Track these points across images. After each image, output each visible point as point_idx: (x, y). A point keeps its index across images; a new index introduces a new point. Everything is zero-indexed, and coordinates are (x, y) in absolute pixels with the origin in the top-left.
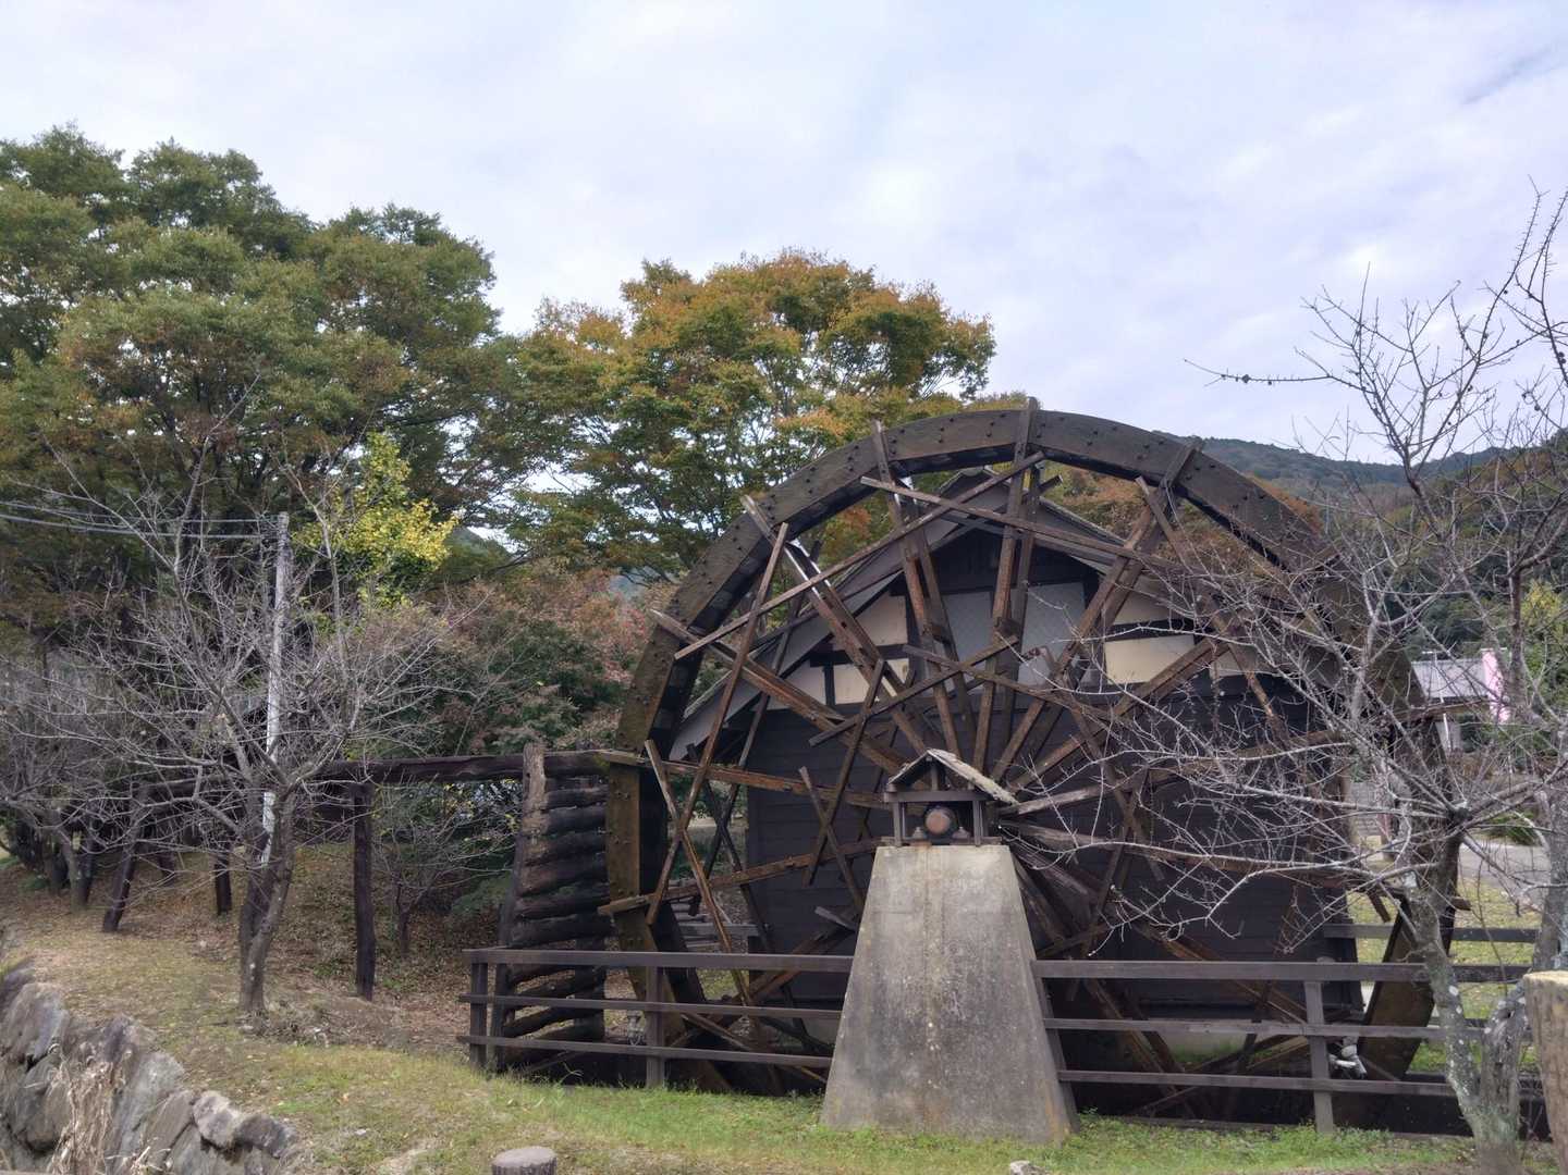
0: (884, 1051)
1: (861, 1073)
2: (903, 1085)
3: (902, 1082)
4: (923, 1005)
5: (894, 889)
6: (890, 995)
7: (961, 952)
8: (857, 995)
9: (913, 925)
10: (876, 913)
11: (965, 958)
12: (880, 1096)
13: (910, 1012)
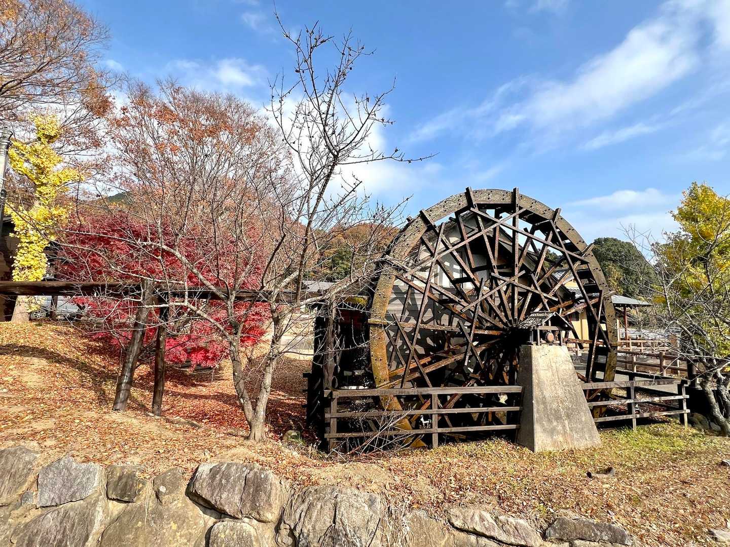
0: (550, 421)
1: (544, 430)
2: (558, 433)
3: (558, 432)
4: (558, 403)
5: (540, 360)
6: (547, 401)
7: (564, 383)
8: (537, 402)
9: (549, 374)
10: (537, 370)
11: (566, 385)
12: (552, 438)
13: (554, 406)
